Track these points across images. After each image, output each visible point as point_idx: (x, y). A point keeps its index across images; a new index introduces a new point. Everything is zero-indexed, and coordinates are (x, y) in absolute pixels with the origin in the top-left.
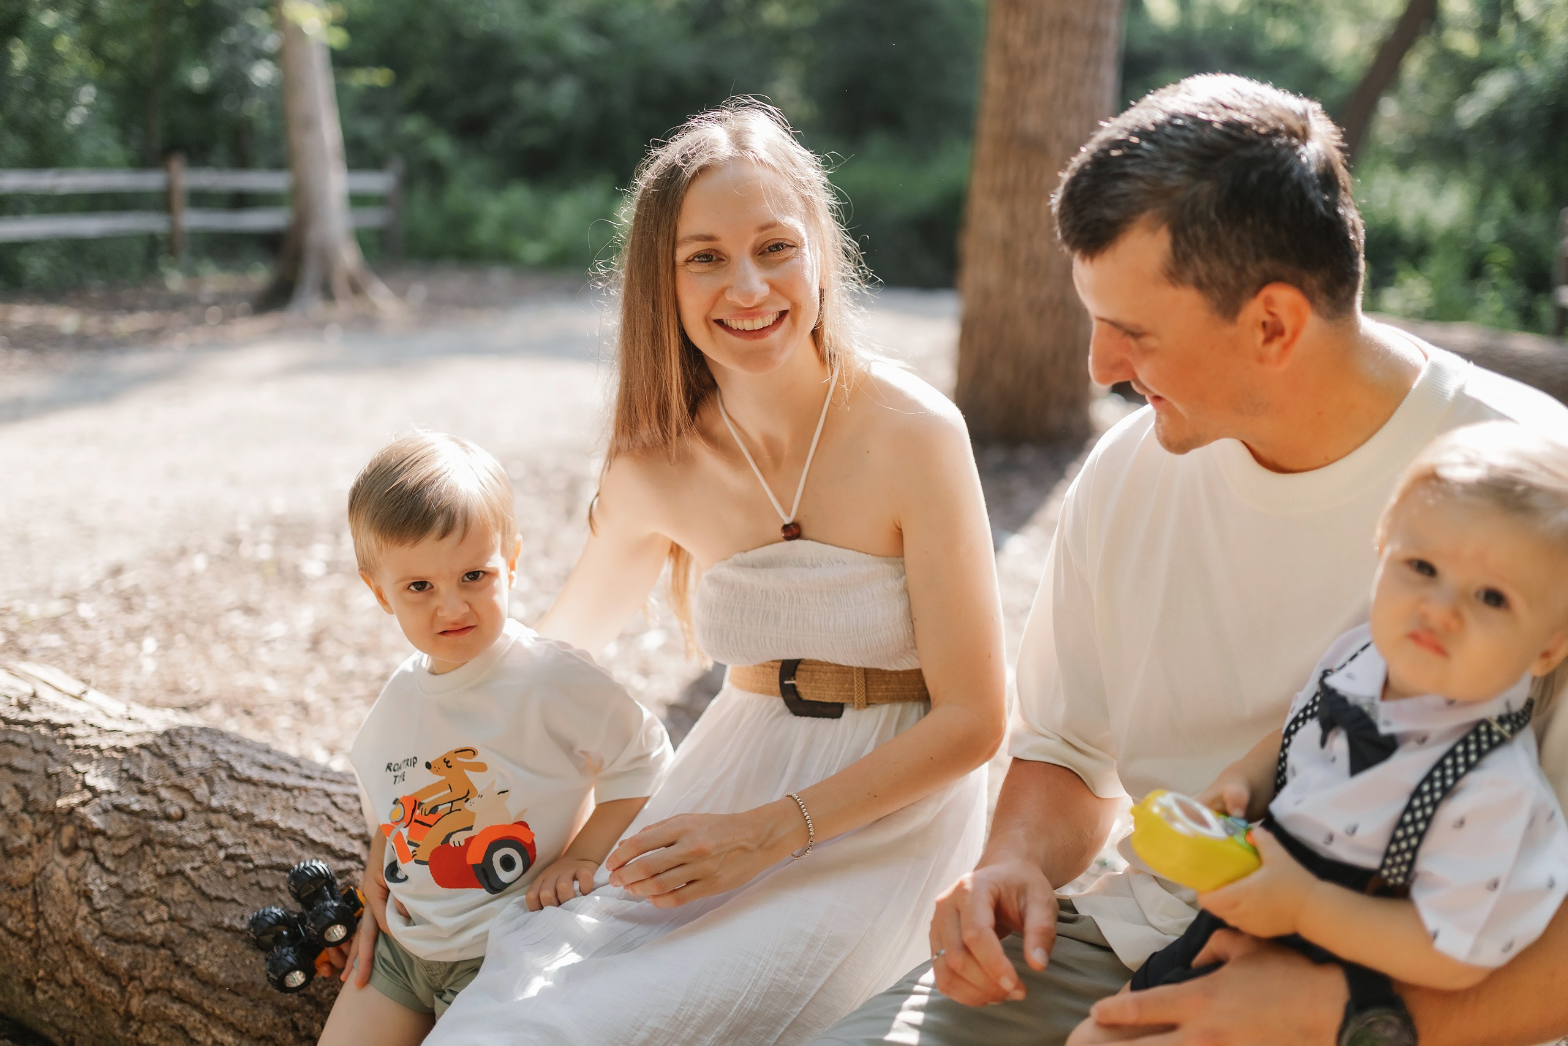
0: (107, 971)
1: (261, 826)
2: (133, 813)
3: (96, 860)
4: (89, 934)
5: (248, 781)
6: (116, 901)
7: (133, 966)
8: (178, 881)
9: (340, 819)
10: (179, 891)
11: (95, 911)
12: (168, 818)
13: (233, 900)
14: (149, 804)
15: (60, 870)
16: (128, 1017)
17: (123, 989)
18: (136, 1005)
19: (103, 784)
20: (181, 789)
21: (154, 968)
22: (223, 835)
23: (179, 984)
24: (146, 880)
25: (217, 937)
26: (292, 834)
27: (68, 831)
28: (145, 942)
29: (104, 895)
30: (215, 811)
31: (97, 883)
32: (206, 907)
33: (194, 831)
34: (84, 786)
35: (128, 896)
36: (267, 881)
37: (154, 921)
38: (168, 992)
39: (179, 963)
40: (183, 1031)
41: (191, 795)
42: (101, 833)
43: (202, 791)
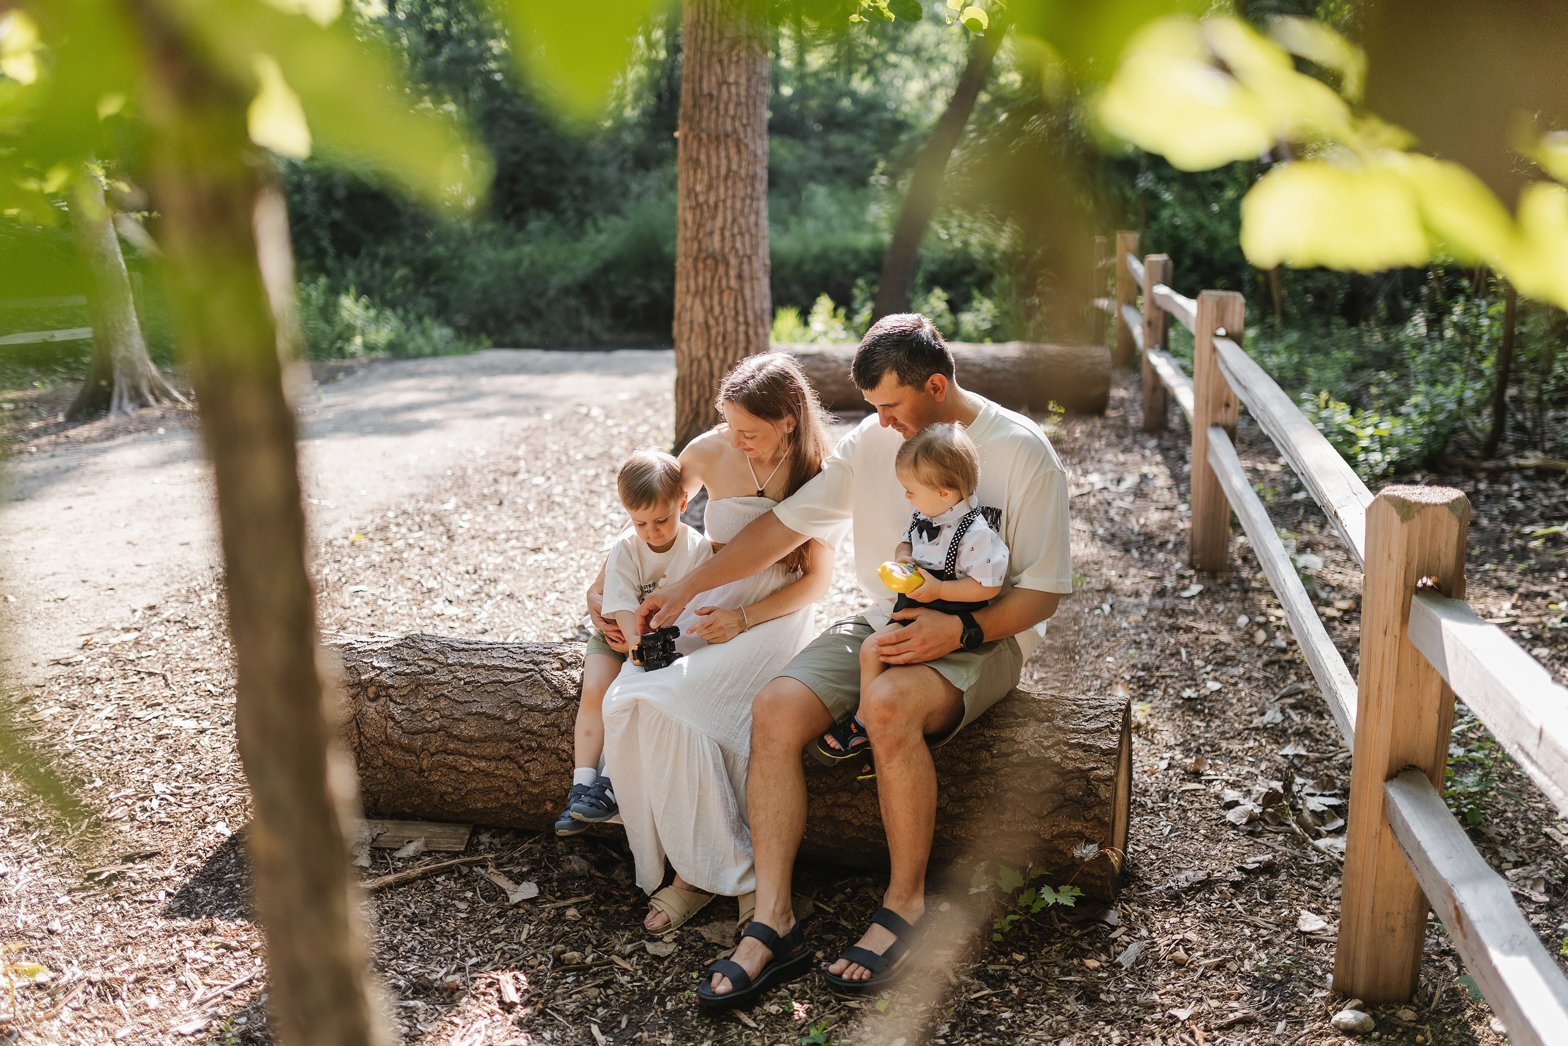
0: (408, 750)
1: (478, 667)
2: (406, 674)
3: (391, 700)
4: (396, 734)
5: (463, 650)
6: (408, 716)
7: (423, 744)
8: (442, 699)
9: (518, 657)
10: (443, 703)
11: (397, 723)
12: (427, 673)
13: (475, 701)
14: (414, 669)
15: (371, 709)
16: (422, 771)
17: (418, 757)
18: (425, 764)
19: (384, 665)
20: (429, 659)
21: (436, 741)
22: (460, 675)
23: (452, 746)
24: (423, 703)
25: (470, 719)
26: (495, 667)
27: (372, 691)
28: (428, 731)
29: (400, 714)
30: (451, 665)
31: (396, 710)
32: (461, 707)
33: (443, 676)
34: (374, 668)
35: (414, 713)
36: (491, 689)
37: (432, 720)
38: (445, 751)
39: (450, 735)
40: (455, 768)
41: (436, 661)
42: (392, 686)
43: (441, 658)
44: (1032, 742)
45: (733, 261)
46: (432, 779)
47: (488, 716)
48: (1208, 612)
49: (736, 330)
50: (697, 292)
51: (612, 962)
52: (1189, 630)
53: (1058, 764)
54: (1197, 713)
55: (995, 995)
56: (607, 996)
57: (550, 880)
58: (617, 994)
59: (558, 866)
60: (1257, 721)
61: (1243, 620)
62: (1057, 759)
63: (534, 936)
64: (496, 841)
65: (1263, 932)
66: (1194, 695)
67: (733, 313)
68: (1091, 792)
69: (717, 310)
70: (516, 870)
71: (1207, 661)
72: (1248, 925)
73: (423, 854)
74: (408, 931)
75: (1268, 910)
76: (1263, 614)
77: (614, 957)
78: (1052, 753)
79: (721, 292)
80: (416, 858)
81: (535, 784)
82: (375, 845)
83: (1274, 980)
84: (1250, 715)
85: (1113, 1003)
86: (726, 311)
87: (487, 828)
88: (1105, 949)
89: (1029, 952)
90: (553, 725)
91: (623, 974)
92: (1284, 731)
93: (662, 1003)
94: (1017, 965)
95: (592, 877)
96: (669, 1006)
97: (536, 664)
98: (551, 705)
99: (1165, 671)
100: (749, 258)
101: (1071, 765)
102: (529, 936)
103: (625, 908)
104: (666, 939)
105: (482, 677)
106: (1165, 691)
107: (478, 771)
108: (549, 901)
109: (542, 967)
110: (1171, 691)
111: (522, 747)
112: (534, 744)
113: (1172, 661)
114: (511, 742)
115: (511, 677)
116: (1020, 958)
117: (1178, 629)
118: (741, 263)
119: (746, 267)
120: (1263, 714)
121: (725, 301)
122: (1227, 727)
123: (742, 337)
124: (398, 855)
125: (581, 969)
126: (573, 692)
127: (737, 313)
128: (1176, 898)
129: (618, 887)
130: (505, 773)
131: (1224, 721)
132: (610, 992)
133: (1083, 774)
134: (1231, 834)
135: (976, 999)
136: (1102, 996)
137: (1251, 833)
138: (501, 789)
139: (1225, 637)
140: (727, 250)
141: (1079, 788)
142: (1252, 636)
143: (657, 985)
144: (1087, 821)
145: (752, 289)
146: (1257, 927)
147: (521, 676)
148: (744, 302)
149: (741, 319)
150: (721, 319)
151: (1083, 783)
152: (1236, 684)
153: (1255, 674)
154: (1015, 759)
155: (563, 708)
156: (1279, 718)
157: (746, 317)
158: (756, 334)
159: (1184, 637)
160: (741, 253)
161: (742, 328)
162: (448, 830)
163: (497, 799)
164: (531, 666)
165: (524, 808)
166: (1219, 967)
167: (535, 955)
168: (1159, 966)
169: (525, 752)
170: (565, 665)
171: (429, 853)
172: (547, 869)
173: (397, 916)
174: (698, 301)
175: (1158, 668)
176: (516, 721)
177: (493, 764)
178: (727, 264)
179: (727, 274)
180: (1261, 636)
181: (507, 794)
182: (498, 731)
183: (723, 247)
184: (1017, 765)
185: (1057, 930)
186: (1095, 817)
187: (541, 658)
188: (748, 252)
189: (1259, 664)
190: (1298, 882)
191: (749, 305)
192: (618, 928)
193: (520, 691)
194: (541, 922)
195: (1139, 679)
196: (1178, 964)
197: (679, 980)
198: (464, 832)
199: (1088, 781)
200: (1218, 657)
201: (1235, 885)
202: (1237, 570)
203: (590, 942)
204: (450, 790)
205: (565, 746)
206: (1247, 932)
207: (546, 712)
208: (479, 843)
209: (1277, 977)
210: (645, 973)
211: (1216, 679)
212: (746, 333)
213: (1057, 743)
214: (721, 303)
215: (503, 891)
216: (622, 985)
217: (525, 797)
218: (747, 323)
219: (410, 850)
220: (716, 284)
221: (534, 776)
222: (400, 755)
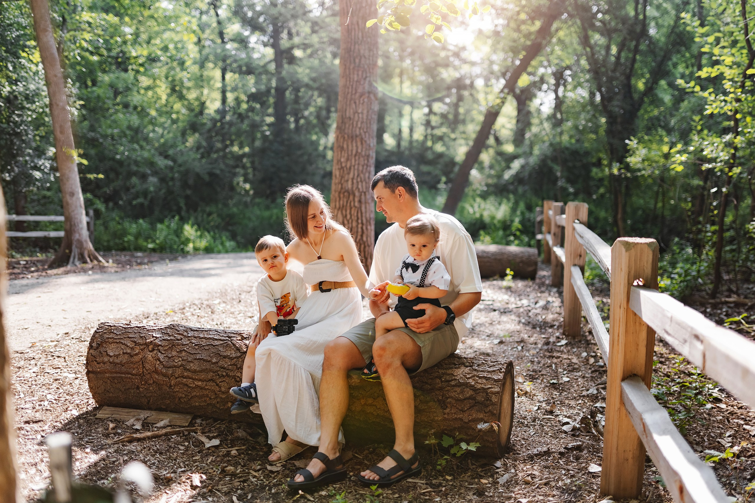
0: (165, 375)
1: (202, 338)
2: (168, 340)
3: (160, 352)
4: (160, 368)
5: (196, 331)
6: (167, 359)
7: (172, 373)
8: (183, 352)
9: (221, 335)
10: (184, 354)
11: (161, 362)
12: (178, 340)
14: (172, 338)
15: (149, 356)
16: (171, 386)
17: (169, 379)
18: (173, 382)
19: (158, 336)
20: (180, 334)
21: (179, 372)
22: (193, 341)
23: (186, 374)
24: (174, 353)
25: (196, 361)
26: (210, 338)
27: (151, 347)
28: (175, 367)
29: (163, 359)
30: (190, 337)
31: (161, 357)
32: (192, 356)
33: (185, 341)
34: (153, 337)
35: (170, 358)
36: (207, 348)
37: (178, 361)
38: (182, 377)
39: (185, 369)
40: (187, 385)
41: (183, 335)
42: (160, 345)
43: (185, 334)
44: (462, 376)
45: (357, 194)
46: (175, 390)
47: (204, 360)
48: (568, 351)
49: (357, 226)
50: (339, 208)
51: (249, 473)
52: (558, 358)
53: (473, 386)
54: (556, 389)
55: (434, 492)
56: (244, 486)
57: (227, 440)
58: (249, 485)
59: (232, 434)
60: (584, 393)
61: (585, 354)
62: (473, 383)
63: (214, 461)
64: (204, 422)
65: (571, 472)
66: (556, 382)
67: (356, 218)
68: (488, 399)
69: (348, 217)
70: (211, 435)
71: (565, 370)
72: (565, 469)
73: (168, 426)
74: (153, 456)
75: (575, 464)
76: (594, 352)
77: (251, 471)
78: (470, 381)
79: (351, 209)
80: (164, 427)
81: (223, 393)
82: (146, 421)
83: (572, 490)
84: (582, 391)
85: (491, 496)
86: (353, 217)
87: (200, 417)
88: (492, 476)
89: (454, 476)
90: (234, 365)
91: (254, 478)
92: (597, 397)
93: (270, 490)
94: (447, 481)
95: (247, 440)
96: (273, 491)
97: (230, 337)
98: (234, 356)
99: (543, 373)
100: (365, 193)
101: (479, 386)
102: (212, 461)
103: (261, 453)
104: (278, 465)
105: (204, 343)
106: (542, 380)
107: (197, 386)
108: (225, 448)
109: (215, 473)
110: (545, 381)
111: (218, 375)
112: (224, 374)
113: (548, 369)
114: (214, 372)
115: (216, 343)
116: (449, 478)
117: (553, 357)
118: (361, 195)
119: (363, 197)
120: (588, 390)
121: (352, 212)
122: (569, 395)
123: (360, 230)
124: (155, 426)
125: (234, 475)
126: (245, 350)
127: (358, 219)
128: (531, 458)
129: (260, 445)
130: (210, 387)
131: (569, 393)
132: (245, 484)
133: (484, 390)
134: (563, 435)
135: (424, 493)
136: (486, 493)
137: (573, 435)
138: (207, 396)
139: (575, 360)
140: (354, 189)
141: (483, 397)
142: (588, 360)
143: (269, 483)
144: (486, 413)
145: (366, 208)
146: (568, 470)
147: (222, 342)
148: (362, 213)
149: (360, 221)
150: (350, 221)
151: (485, 394)
152: (577, 379)
153: (587, 375)
154: (453, 383)
155: (240, 357)
156: (595, 392)
157: (362, 221)
158: (367, 229)
159: (555, 360)
160: (361, 190)
161: (360, 226)
162: (182, 416)
163: (205, 401)
164: (227, 338)
165: (218, 406)
166: (546, 484)
167: (212, 469)
168: (517, 484)
169: (220, 377)
170: (243, 338)
171: (171, 426)
172: (226, 435)
173: (149, 450)
174: (340, 212)
175: (540, 371)
176: (217, 363)
177: (205, 383)
178: (354, 196)
179: (354, 200)
180: (592, 360)
181: (210, 398)
182: (208, 367)
183: (352, 187)
184: (454, 386)
185: (470, 469)
186: (490, 411)
187: (233, 335)
188: (364, 190)
189: (590, 371)
190: (592, 454)
191: (364, 215)
192: (256, 460)
193: (221, 349)
194: (218, 456)
195: (530, 375)
196: (527, 483)
197: (280, 481)
198: (189, 418)
199: (487, 394)
200: (570, 368)
201: (561, 454)
202: (586, 336)
203: (240, 464)
204: (183, 396)
205: (239, 374)
206: (563, 472)
207: (231, 359)
208: (196, 423)
209: (574, 488)
210: (264, 478)
211: (568, 377)
212: (362, 228)
213: (473, 376)
214: (350, 213)
215: (203, 443)
216: (252, 482)
217: (219, 400)
218: (362, 224)
219: (161, 424)
220: (348, 204)
221: (223, 389)
222: (161, 378)
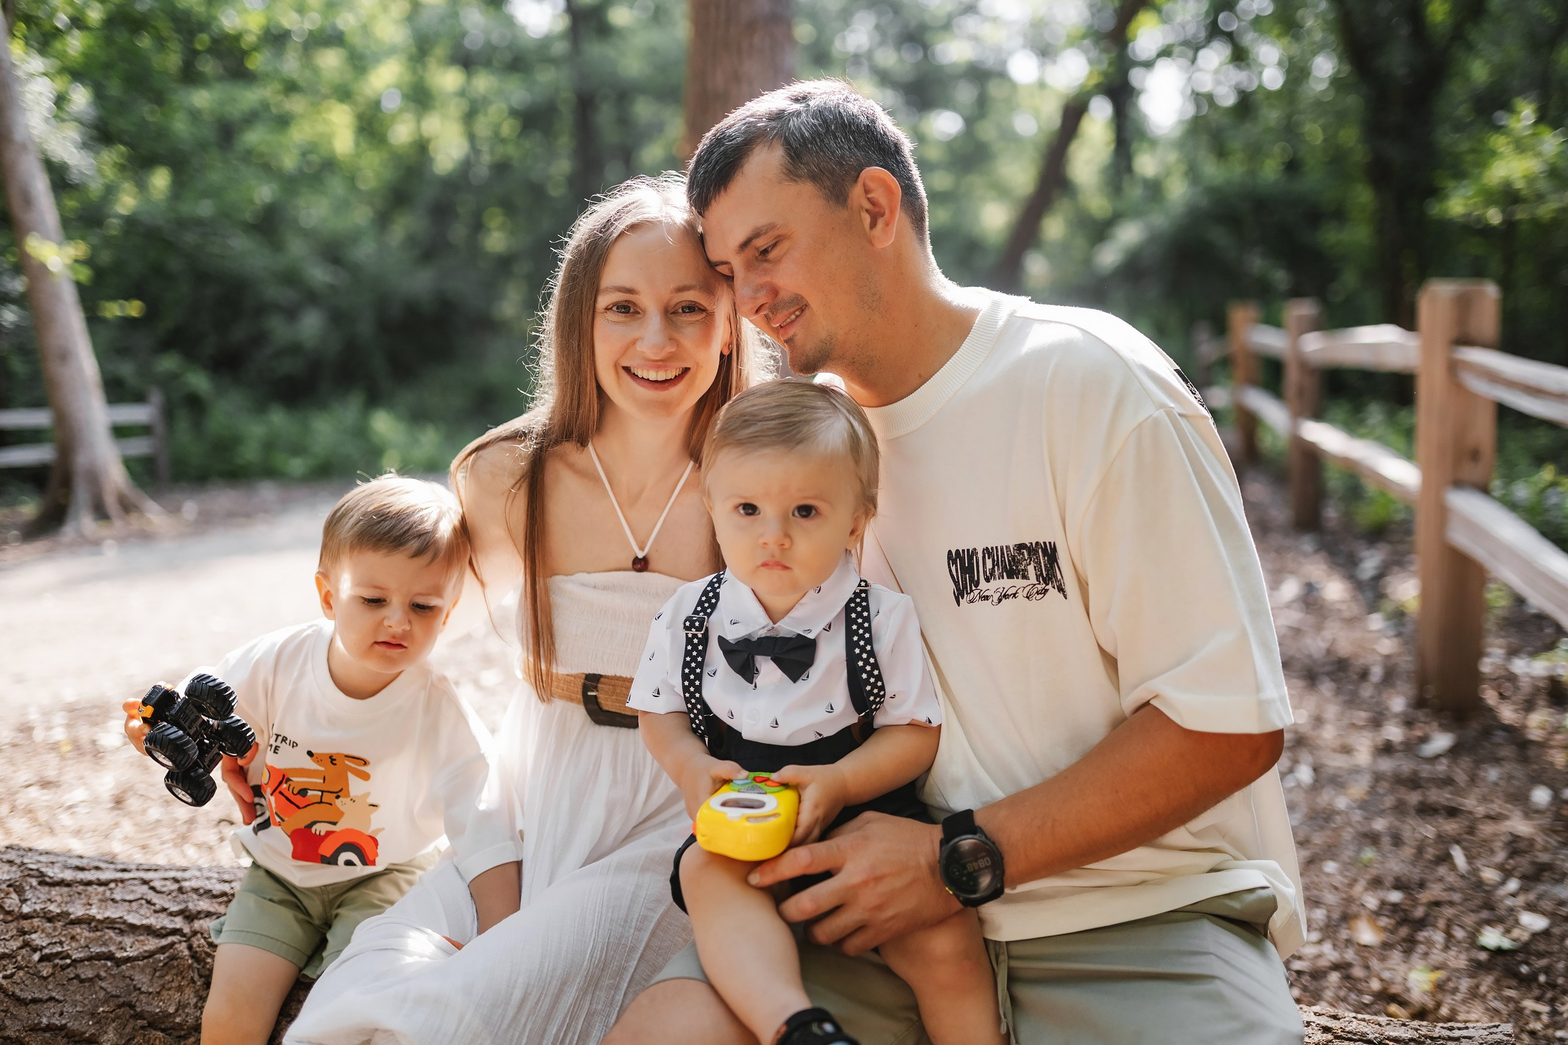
1: (78, 921)
5: (62, 883)
9: (160, 901)
13: (51, 999)
22: (37, 939)
26: (110, 923)
30: (26, 917)
32: (23, 1012)
36: (87, 972)
43: (13, 901)
47: (69, 1035)
48: (1473, 781)
52: (1452, 812)
54: (1526, 982)
61: (1541, 795)
66: (1506, 944)
71: (1507, 873)
97: (190, 916)
99: (1435, 891)
105: (79, 945)
106: (1449, 935)
110: (1458, 934)
113: (1442, 870)
115: (131, 946)
117: (1435, 810)
139: (1520, 826)
147: (152, 944)
159: (1451, 827)
164: (179, 923)
175: (1422, 885)
187: (204, 904)
193: (142, 980)
195: (1394, 906)
200: (1523, 863)
202: (1493, 710)
211: (1531, 907)
